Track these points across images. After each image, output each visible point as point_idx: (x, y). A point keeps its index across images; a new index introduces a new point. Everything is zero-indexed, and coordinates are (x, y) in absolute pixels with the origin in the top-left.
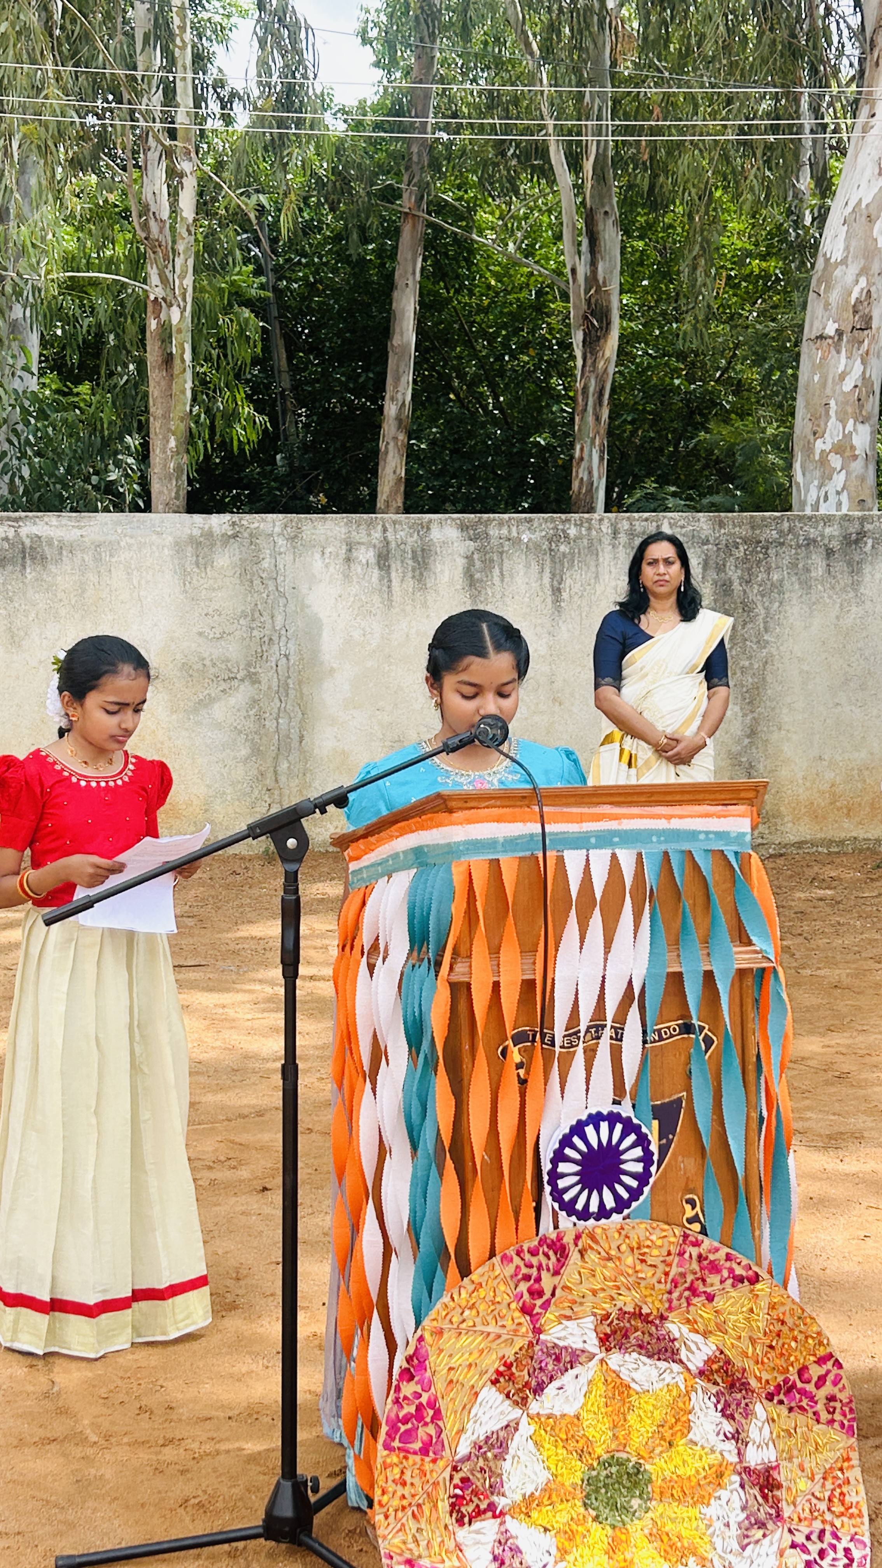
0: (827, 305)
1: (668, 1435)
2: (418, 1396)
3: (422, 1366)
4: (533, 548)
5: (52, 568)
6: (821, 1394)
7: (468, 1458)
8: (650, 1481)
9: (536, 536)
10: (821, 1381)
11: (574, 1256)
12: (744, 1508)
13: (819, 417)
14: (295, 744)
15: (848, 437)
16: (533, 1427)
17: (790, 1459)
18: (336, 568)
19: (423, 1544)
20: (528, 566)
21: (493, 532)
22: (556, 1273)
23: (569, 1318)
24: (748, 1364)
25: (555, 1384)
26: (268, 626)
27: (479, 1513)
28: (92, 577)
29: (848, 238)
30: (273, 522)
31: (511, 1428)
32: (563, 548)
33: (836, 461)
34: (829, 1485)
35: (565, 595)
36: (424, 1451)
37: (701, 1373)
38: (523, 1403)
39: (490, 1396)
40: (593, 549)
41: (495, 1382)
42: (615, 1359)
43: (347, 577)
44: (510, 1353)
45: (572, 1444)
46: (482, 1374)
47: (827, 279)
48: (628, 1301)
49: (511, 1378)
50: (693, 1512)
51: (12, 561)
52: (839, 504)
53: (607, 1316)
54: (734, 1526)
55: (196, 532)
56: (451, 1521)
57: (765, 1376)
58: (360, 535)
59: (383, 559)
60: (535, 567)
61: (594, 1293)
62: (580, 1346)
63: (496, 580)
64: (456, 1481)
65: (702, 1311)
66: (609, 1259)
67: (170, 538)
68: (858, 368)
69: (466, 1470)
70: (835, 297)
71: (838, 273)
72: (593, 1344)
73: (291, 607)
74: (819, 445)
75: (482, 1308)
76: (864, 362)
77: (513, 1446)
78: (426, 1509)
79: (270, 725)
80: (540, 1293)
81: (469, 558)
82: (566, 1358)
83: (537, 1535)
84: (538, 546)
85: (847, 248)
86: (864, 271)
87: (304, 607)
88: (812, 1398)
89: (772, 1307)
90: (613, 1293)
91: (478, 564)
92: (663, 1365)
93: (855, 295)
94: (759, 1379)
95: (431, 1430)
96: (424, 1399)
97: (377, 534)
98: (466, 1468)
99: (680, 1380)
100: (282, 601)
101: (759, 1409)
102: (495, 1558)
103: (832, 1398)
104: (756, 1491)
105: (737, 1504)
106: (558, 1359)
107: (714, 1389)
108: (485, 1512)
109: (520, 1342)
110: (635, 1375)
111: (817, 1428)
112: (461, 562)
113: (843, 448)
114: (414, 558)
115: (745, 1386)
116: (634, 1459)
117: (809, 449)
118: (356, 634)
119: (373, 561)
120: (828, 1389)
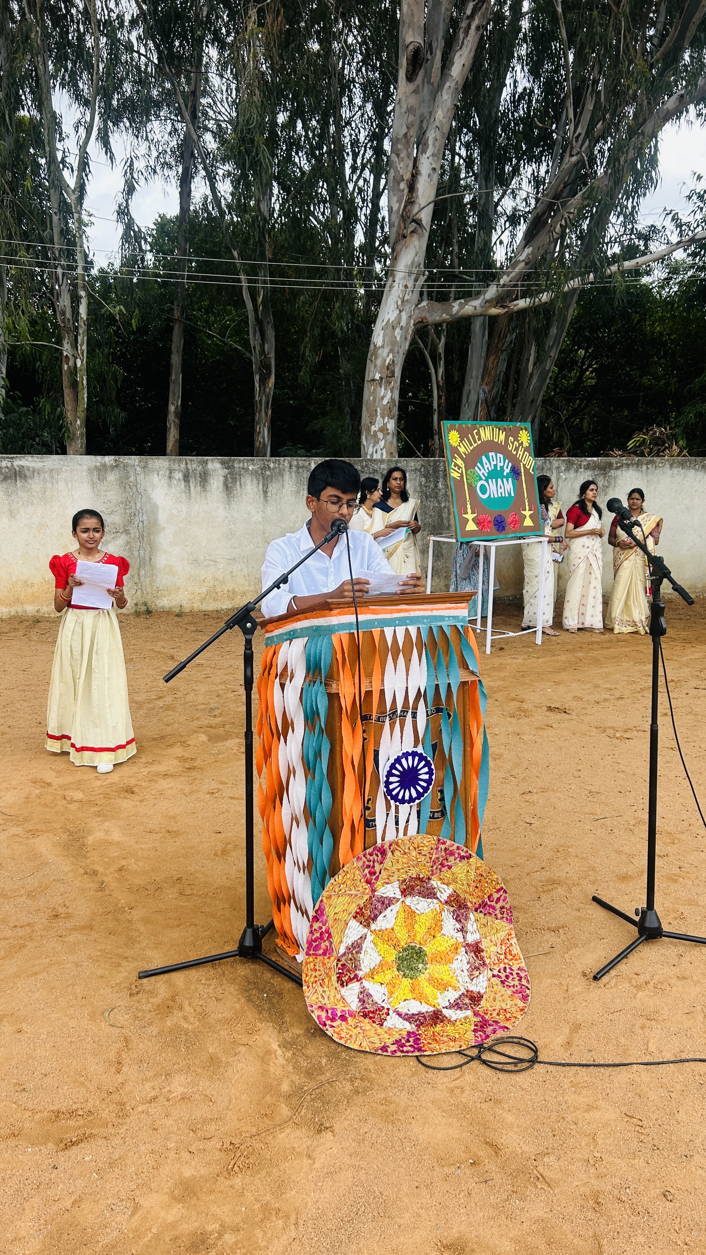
0: (375, 366)
1: (433, 933)
2: (321, 928)
3: (322, 914)
4: (254, 473)
5: (30, 481)
6: (498, 906)
7: (344, 954)
8: (426, 955)
9: (255, 467)
10: (498, 900)
11: (389, 854)
12: (468, 963)
13: (373, 415)
14: (148, 562)
15: (385, 425)
16: (373, 936)
17: (486, 938)
18: (164, 481)
19: (326, 998)
20: (252, 481)
21: (236, 465)
22: (381, 863)
23: (387, 883)
24: (467, 896)
25: (383, 915)
26: (133, 508)
27: (351, 980)
28: (49, 485)
29: (384, 337)
30: (134, 460)
31: (363, 938)
32: (268, 473)
33: (380, 435)
34: (504, 948)
35: (269, 494)
36: (324, 954)
37: (446, 902)
38: (368, 926)
39: (353, 923)
40: (281, 474)
41: (355, 917)
42: (408, 900)
43: (170, 485)
44: (361, 903)
45: (391, 942)
46: (350, 914)
47: (375, 354)
48: (413, 873)
49: (363, 914)
50: (446, 967)
51: (10, 478)
52: (382, 454)
53: (405, 880)
54: (465, 971)
55: (98, 464)
56: (338, 985)
57: (474, 901)
58: (176, 467)
59: (186, 478)
60: (255, 481)
61: (398, 870)
62: (393, 896)
63: (238, 487)
64: (339, 966)
65: (447, 874)
66: (405, 853)
67: (86, 467)
68: (389, 394)
69: (343, 961)
70: (379, 362)
71: (380, 351)
72: (398, 895)
73: (144, 499)
74: (373, 427)
75: (348, 883)
76: (392, 392)
77: (364, 946)
78: (326, 981)
79: (136, 553)
80: (375, 873)
81: (226, 477)
82: (387, 902)
83: (377, 987)
84: (256, 472)
85: (384, 341)
86: (391, 351)
87: (149, 499)
88: (494, 908)
89: (477, 868)
90: (407, 869)
91: (230, 480)
92: (429, 900)
93: (387, 362)
94: (471, 902)
95: (327, 943)
96: (323, 930)
97: (183, 466)
98: (343, 959)
99: (437, 906)
100: (140, 496)
101: (471, 916)
102: (360, 1001)
103: (502, 908)
104: (472, 954)
105: (465, 961)
106: (383, 903)
107: (452, 909)
108: (353, 978)
109: (367, 897)
110: (418, 907)
111: (496, 921)
112: (222, 479)
113: (383, 429)
114: (200, 477)
115: (466, 907)
116: (418, 946)
117: (369, 430)
118: (174, 512)
119: (181, 478)
120: (501, 903)
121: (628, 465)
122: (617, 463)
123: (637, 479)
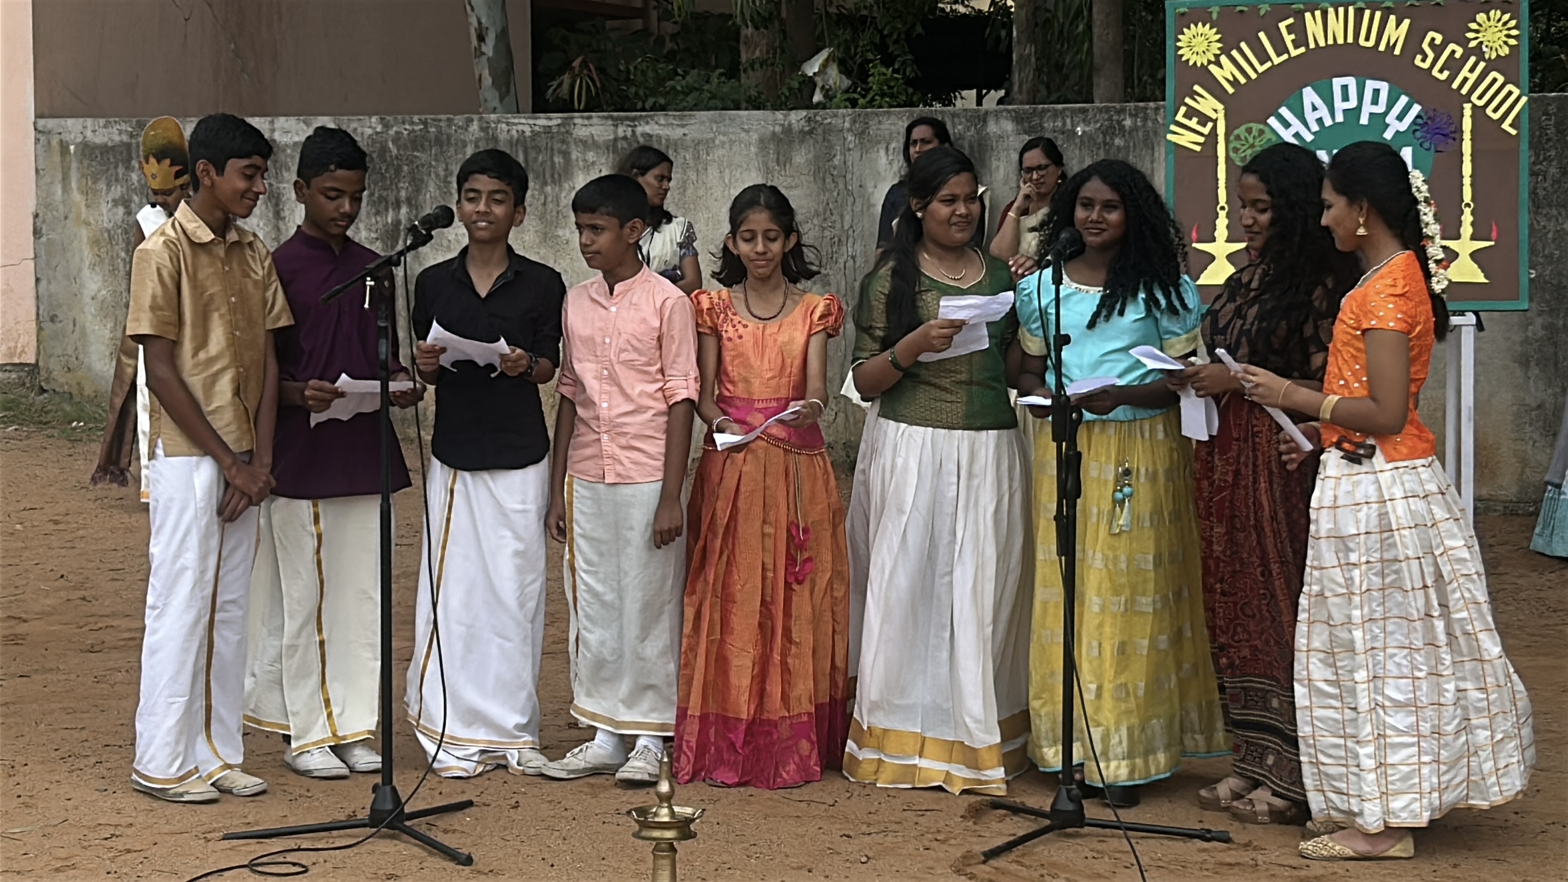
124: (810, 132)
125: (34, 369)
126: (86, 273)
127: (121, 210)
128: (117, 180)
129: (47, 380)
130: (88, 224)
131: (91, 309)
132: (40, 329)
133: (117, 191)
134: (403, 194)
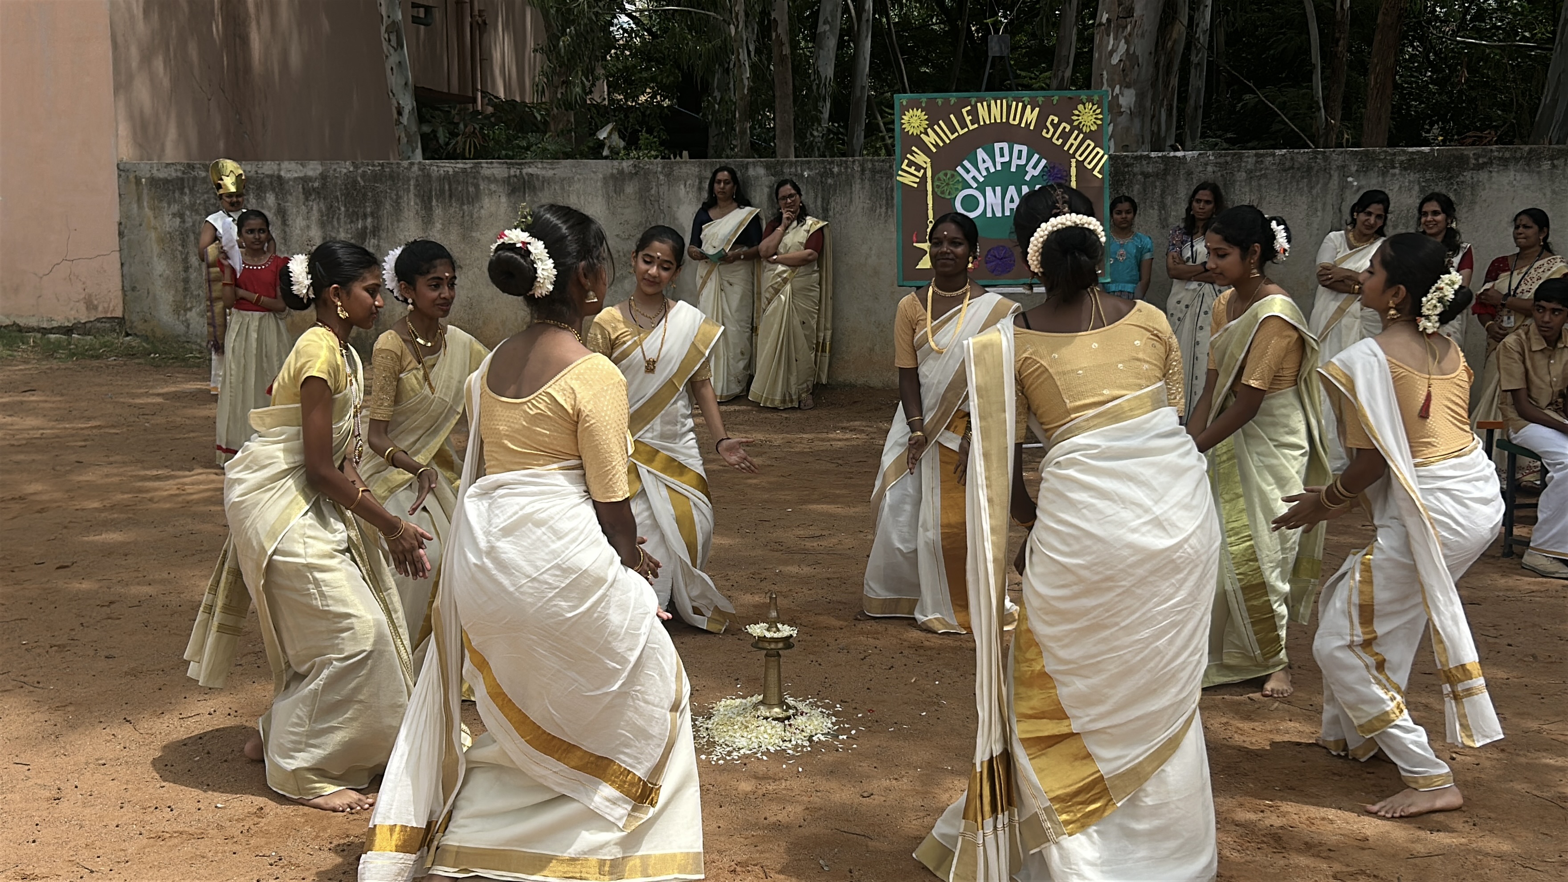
30: (659, 165)
68: (1123, 47)
76: (1127, 42)
121: (1505, 163)
122: (1477, 156)
123: (1527, 187)
124: (636, 174)
125: (121, 321)
126: (155, 259)
127: (178, 220)
128: (175, 201)
129: (131, 328)
130: (155, 229)
131: (159, 283)
132: (125, 295)
133: (175, 208)
134: (369, 210)
